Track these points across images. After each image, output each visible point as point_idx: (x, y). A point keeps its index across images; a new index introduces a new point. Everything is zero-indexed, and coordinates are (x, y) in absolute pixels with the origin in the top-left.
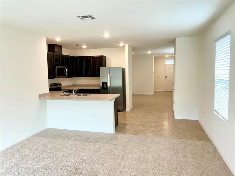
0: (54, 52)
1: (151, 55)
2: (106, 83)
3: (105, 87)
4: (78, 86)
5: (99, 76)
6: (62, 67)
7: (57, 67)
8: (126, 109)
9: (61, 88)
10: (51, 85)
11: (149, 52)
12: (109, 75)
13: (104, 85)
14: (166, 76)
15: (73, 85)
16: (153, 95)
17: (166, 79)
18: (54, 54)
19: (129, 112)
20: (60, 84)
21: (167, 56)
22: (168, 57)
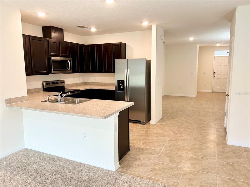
0: (50, 37)
1: (195, 43)
2: (123, 82)
3: (121, 87)
4: (91, 84)
5: (114, 72)
6: (62, 59)
7: (53, 58)
8: (151, 121)
9: (64, 87)
10: (47, 83)
11: (192, 39)
12: (126, 70)
13: (121, 84)
14: (215, 72)
15: (85, 82)
16: (195, 97)
17: (215, 76)
18: (48, 40)
19: (154, 125)
20: (63, 82)
21: (218, 45)
22: (220, 47)
